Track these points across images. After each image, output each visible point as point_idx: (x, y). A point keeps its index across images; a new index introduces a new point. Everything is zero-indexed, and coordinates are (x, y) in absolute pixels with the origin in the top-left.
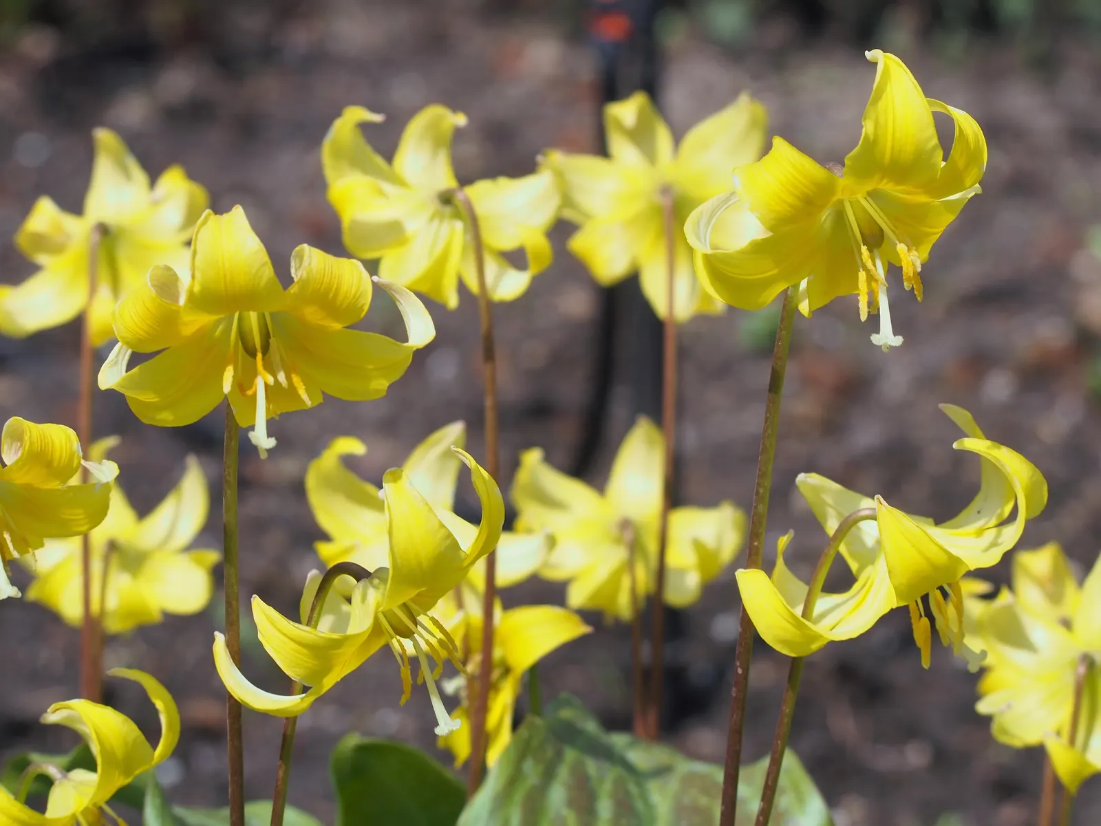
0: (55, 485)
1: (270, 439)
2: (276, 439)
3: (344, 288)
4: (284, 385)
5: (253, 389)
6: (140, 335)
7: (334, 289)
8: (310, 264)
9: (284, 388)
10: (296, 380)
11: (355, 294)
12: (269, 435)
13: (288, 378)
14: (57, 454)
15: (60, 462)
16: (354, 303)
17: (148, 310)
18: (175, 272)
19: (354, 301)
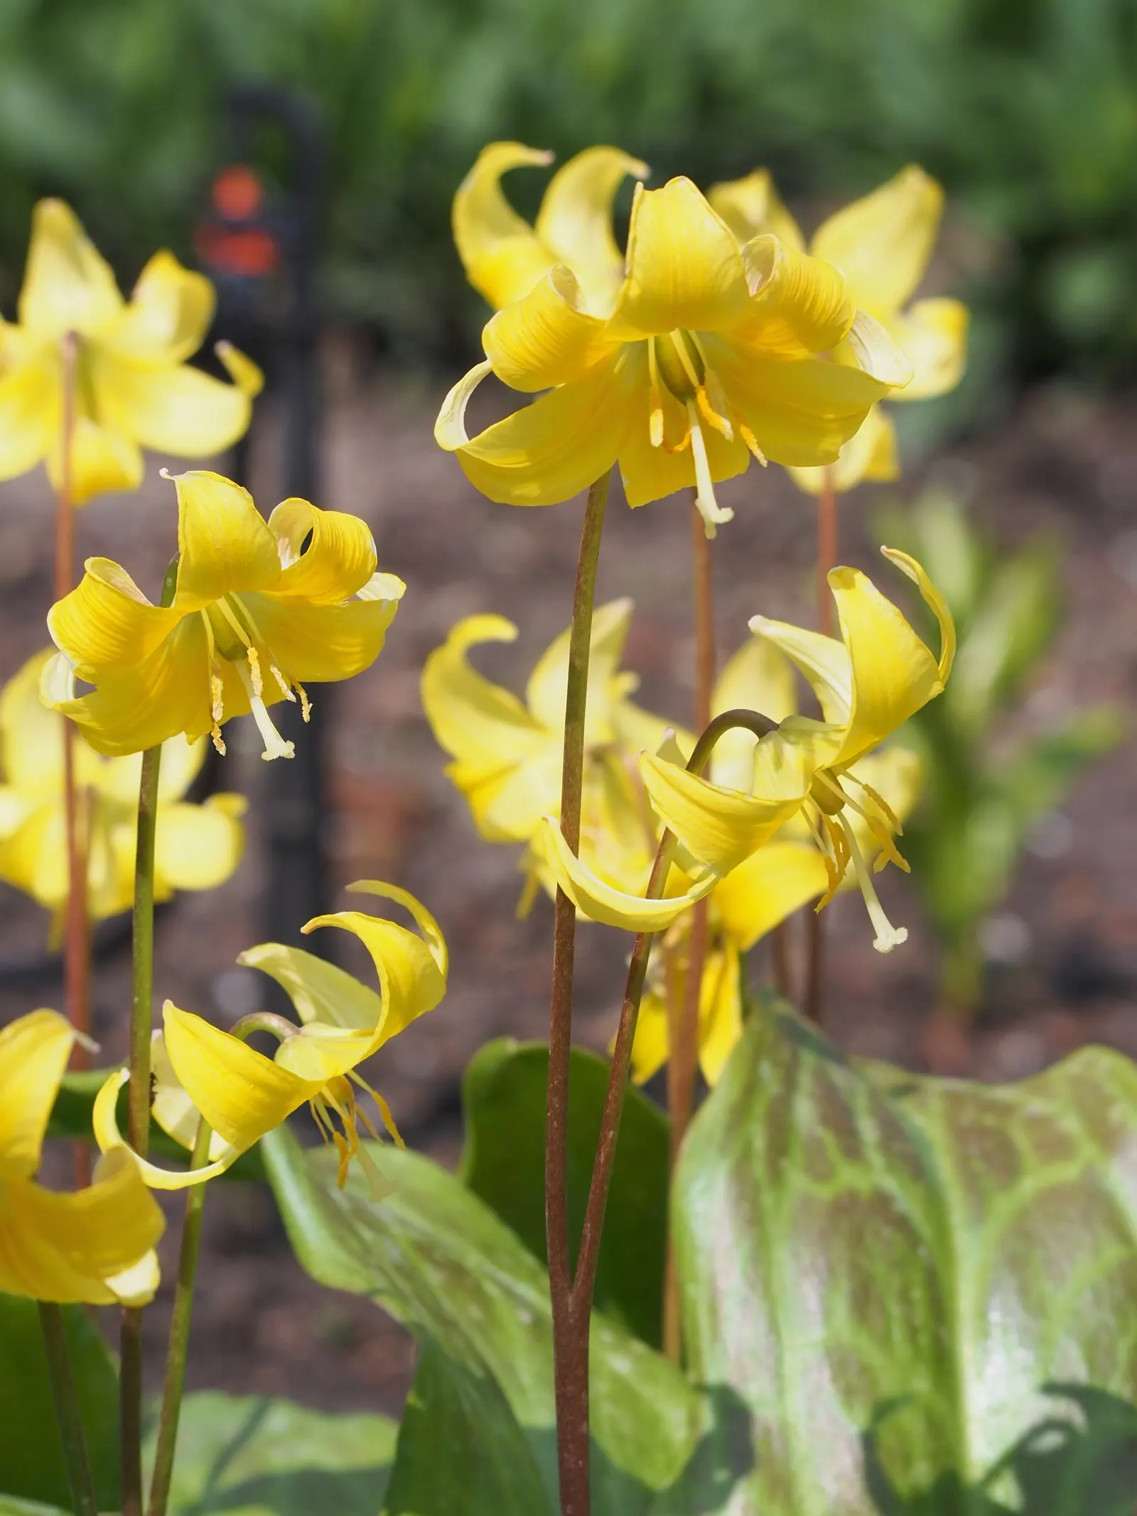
0: (337, 599)
1: (723, 510)
2: (733, 509)
3: (823, 297)
4: (727, 437)
5: (686, 442)
6: (529, 363)
7: (810, 299)
8: (782, 260)
9: (728, 442)
10: (744, 430)
11: (836, 307)
12: (721, 505)
13: (735, 429)
14: (349, 553)
15: (352, 565)
16: (834, 318)
17: (548, 326)
18: (574, 278)
19: (833, 316)
